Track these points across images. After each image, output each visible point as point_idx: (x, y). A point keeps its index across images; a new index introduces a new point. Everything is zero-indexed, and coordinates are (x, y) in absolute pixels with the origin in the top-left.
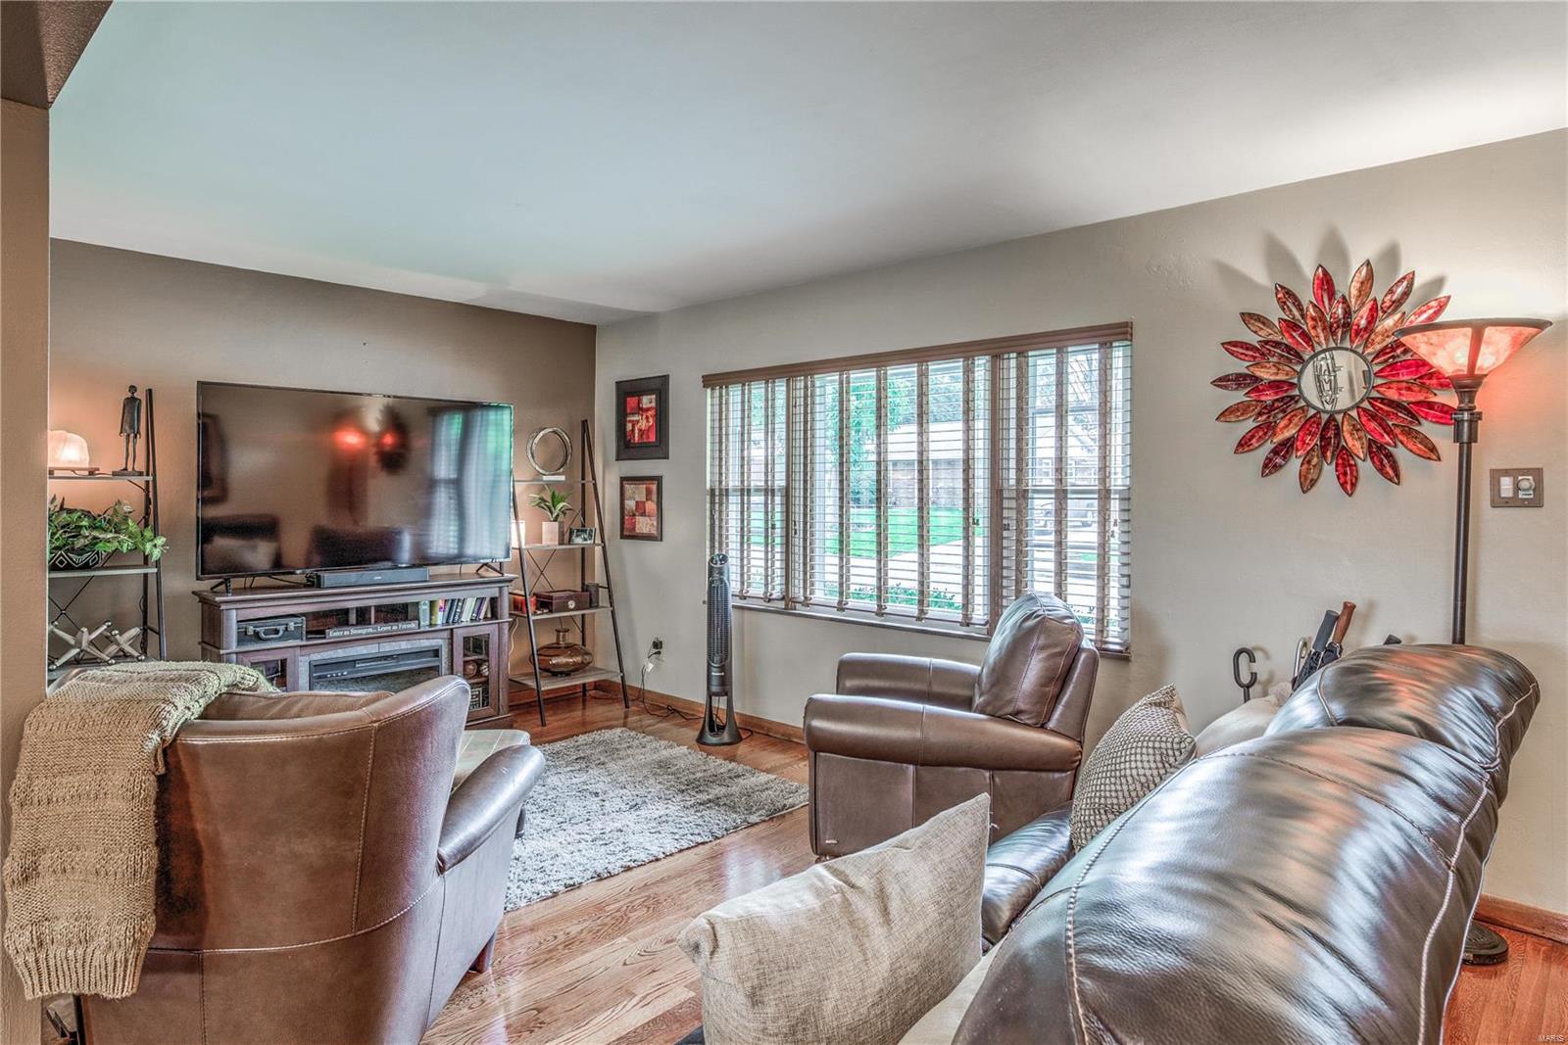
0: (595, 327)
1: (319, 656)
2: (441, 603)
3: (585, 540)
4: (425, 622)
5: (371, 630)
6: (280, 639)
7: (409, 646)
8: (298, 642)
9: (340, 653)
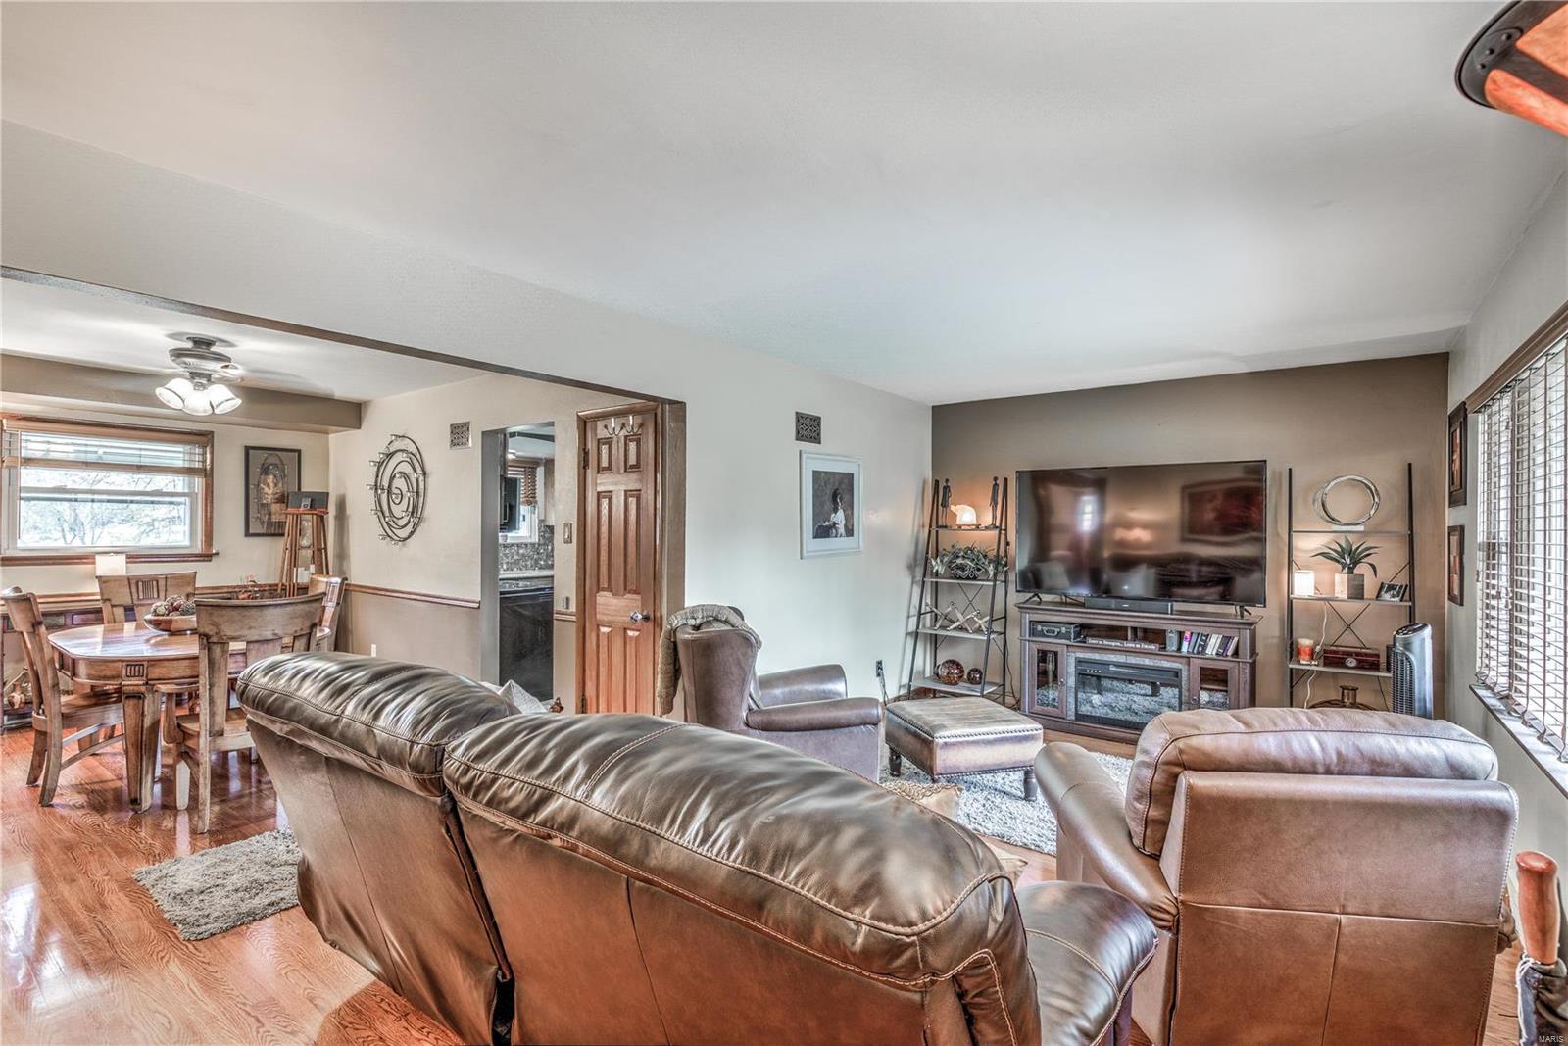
0: (1448, 353)
1: (1081, 655)
2: (1187, 634)
3: (1393, 596)
4: (1172, 647)
5: (1119, 644)
6: (1056, 637)
7: (1152, 664)
8: (1068, 642)
9: (1096, 656)
